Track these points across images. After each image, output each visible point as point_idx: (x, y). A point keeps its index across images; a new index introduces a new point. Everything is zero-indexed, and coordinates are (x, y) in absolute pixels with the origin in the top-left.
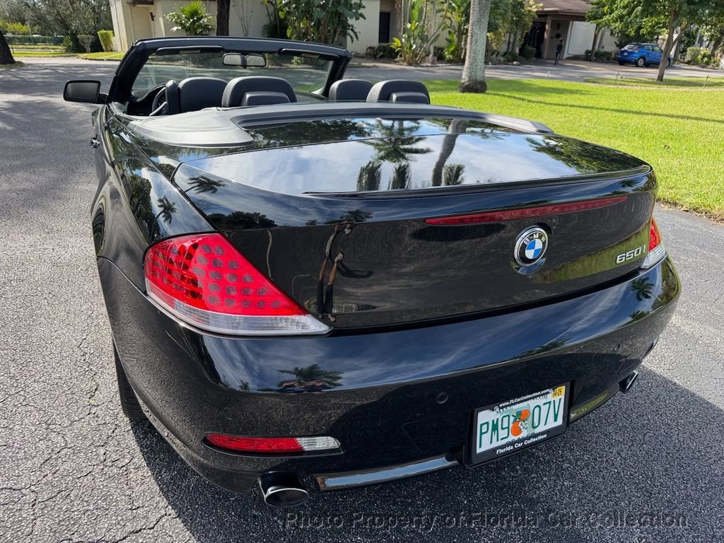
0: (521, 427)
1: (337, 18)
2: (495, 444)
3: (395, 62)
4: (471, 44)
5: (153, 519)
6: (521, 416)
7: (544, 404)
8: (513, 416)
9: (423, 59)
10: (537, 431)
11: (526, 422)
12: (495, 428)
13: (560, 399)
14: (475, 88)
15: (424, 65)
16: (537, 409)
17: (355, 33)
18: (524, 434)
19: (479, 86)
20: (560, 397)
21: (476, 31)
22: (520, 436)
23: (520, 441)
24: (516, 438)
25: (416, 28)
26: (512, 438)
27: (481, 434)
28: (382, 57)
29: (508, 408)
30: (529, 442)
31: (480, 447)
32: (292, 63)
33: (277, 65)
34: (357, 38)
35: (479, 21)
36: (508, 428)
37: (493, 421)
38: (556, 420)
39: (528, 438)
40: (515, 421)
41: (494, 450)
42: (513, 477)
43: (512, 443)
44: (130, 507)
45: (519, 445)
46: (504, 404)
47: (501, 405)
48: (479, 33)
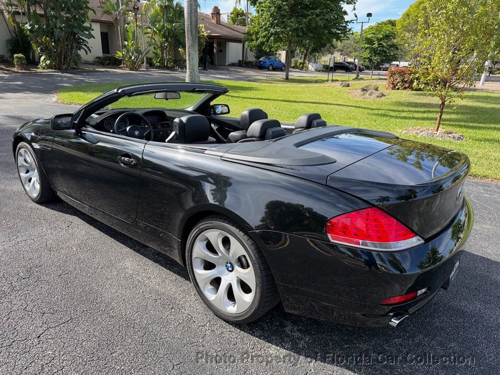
1: (72, 37)
3: (120, 68)
4: (189, 60)
9: (140, 66)
15: (141, 69)
17: (88, 48)
21: (192, 52)
25: (132, 45)
28: (108, 64)
32: (39, 68)
33: (25, 69)
34: (90, 51)
48: (194, 53)
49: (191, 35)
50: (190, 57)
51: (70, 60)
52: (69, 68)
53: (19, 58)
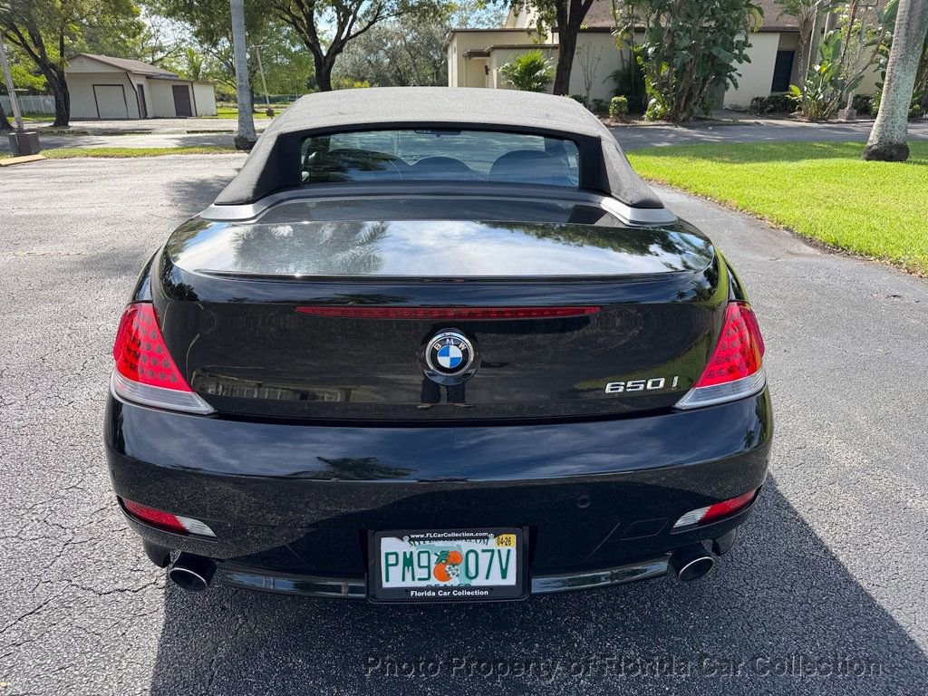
0: (450, 572)
1: (710, 63)
2: (409, 583)
3: (790, 117)
4: (887, 91)
5: (141, 584)
6: (445, 558)
7: (483, 551)
8: (436, 554)
9: (835, 113)
10: (474, 583)
11: (456, 567)
12: (408, 562)
13: (509, 551)
14: (888, 153)
15: (836, 121)
16: (472, 556)
18: (454, 582)
19: (894, 152)
20: (508, 547)
21: (898, 73)
22: (449, 583)
23: (445, 588)
24: (442, 584)
25: (826, 71)
26: (434, 582)
27: (388, 565)
28: (772, 111)
29: (427, 542)
30: (460, 594)
31: (387, 580)
32: (643, 119)
34: (737, 87)
35: (904, 59)
36: (429, 567)
37: (405, 553)
38: (504, 576)
39: (459, 588)
40: (438, 562)
41: (407, 590)
42: (523, 654)
43: (435, 589)
44: (132, 567)
45: (445, 594)
46: (417, 536)
47: (413, 536)
48: (902, 76)
49: (906, 35)
50: (892, 84)
51: (695, 104)
52: (691, 118)
53: (619, 103)
